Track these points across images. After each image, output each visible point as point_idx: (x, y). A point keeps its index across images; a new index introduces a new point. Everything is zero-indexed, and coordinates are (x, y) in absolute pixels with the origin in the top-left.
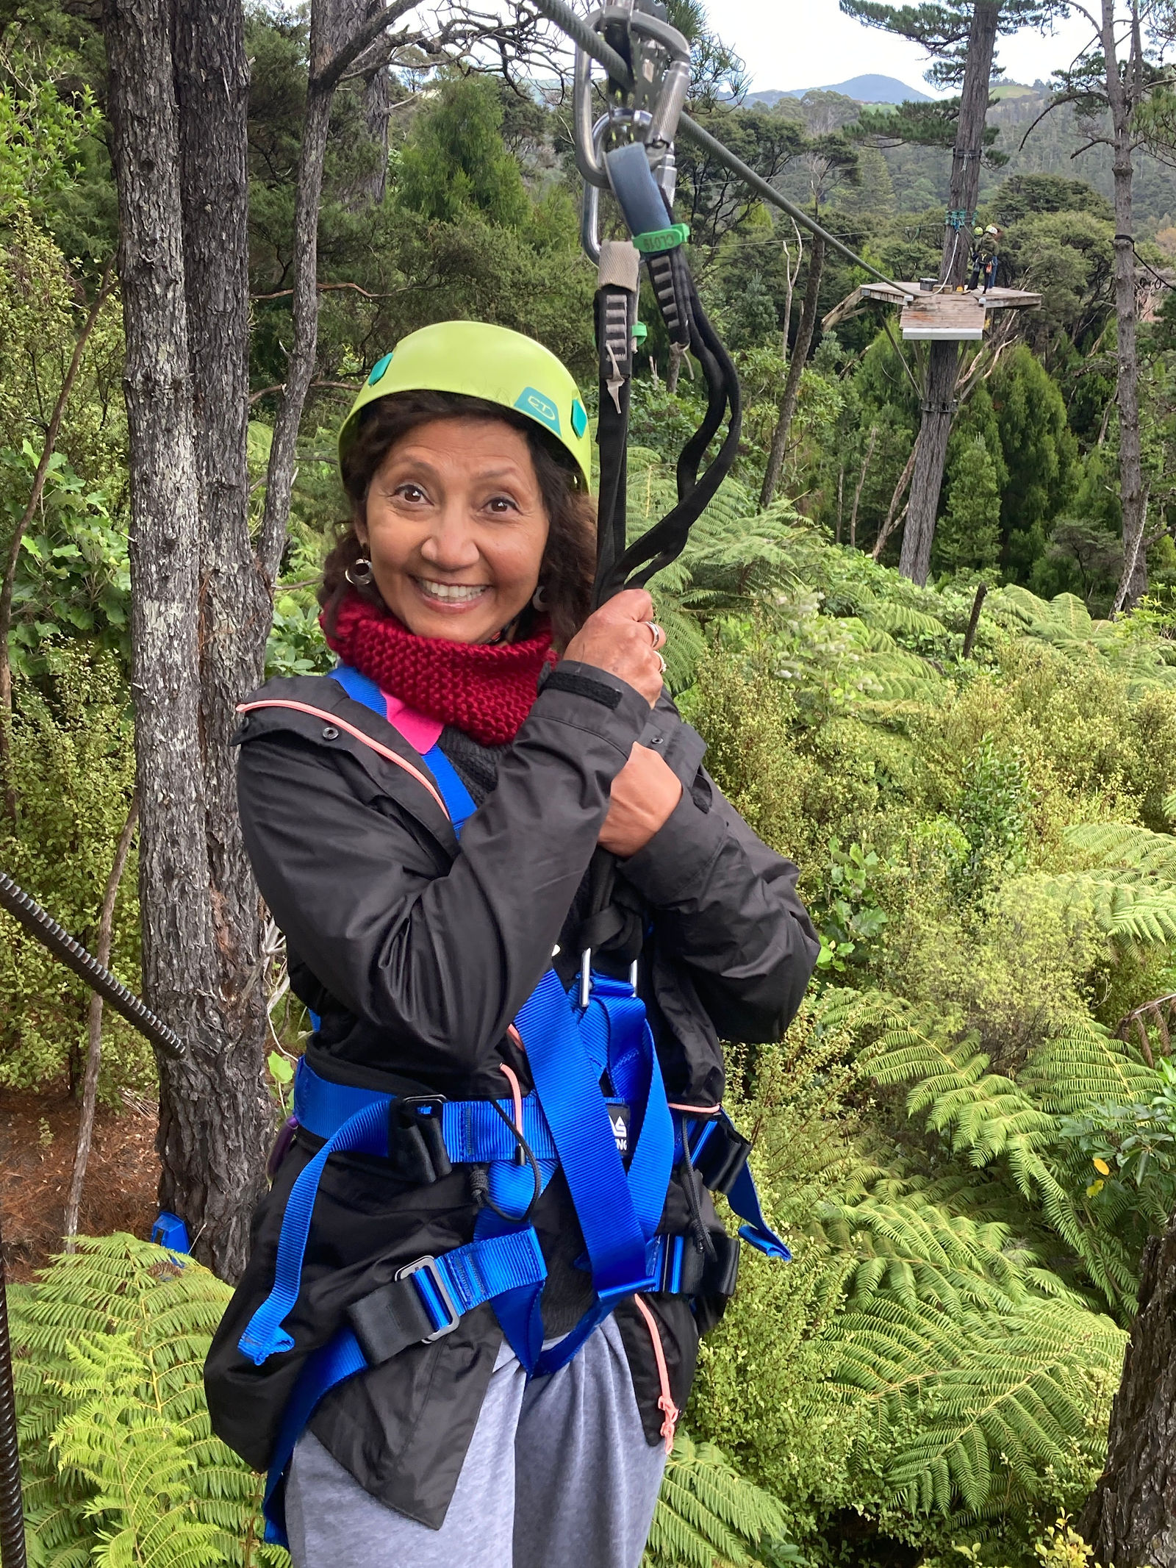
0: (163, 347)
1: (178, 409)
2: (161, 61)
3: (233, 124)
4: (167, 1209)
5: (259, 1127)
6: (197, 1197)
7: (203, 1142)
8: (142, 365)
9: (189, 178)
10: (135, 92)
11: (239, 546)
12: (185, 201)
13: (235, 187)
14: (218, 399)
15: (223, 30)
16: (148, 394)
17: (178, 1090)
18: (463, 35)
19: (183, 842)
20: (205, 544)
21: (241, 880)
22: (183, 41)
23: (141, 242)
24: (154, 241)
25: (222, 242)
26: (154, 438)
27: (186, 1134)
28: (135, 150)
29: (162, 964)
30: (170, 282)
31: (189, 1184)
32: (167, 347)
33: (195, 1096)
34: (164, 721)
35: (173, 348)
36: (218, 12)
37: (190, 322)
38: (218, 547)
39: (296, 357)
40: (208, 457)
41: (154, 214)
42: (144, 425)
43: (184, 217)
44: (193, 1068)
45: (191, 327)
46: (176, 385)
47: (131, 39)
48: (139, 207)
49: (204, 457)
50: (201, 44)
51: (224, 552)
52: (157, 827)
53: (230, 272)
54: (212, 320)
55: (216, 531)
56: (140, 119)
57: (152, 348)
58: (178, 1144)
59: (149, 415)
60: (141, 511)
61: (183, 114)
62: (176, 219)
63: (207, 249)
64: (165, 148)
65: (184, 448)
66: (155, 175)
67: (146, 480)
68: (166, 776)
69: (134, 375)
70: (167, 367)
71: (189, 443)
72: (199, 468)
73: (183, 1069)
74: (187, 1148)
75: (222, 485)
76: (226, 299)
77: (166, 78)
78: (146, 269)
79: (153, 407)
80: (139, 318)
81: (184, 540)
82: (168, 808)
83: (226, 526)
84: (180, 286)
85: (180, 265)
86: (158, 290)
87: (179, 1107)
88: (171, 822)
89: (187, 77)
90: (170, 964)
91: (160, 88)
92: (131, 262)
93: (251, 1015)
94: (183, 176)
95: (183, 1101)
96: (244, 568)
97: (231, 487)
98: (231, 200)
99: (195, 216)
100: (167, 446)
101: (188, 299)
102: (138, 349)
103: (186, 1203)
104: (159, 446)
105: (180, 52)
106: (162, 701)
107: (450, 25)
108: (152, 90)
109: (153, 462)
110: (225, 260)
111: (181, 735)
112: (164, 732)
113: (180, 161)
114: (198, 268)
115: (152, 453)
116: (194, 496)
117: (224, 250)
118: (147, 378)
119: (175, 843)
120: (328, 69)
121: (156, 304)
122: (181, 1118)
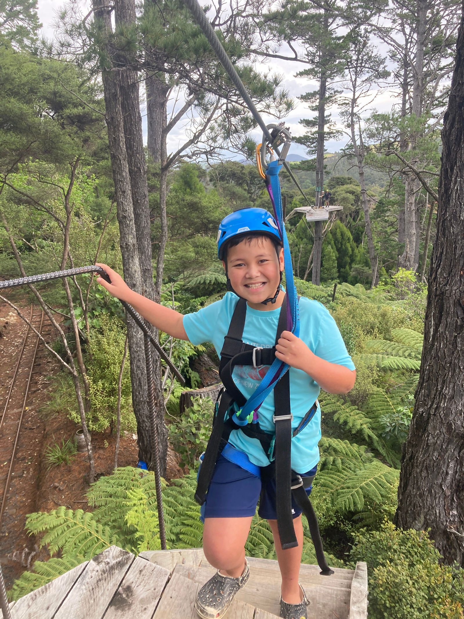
0: (130, 236)
1: (134, 252)
2: (126, 167)
3: (144, 180)
4: (141, 460)
5: (164, 436)
6: (149, 456)
7: (150, 441)
8: (125, 241)
9: (134, 194)
10: (120, 175)
11: (151, 284)
12: (133, 200)
13: (145, 195)
14: (144, 248)
15: (140, 158)
16: (127, 248)
17: (142, 427)
18: (197, 154)
19: (141, 360)
20: (143, 285)
21: (156, 370)
22: (130, 162)
23: (123, 211)
24: (126, 211)
25: (143, 209)
26: (129, 259)
27: (145, 439)
28: (120, 189)
29: (137, 394)
30: (130, 221)
31: (146, 452)
32: (131, 236)
33: (147, 429)
34: (135, 330)
35: (132, 237)
36: (139, 153)
37: (136, 230)
38: (146, 285)
39: (162, 236)
40: (142, 263)
41: (126, 204)
42: (126, 256)
43: (133, 204)
44: (146, 421)
45: (137, 231)
46: (134, 245)
47: (118, 162)
48: (122, 202)
49: (141, 263)
50: (135, 162)
51: (147, 286)
52: (135, 357)
53: (145, 216)
54: (141, 229)
55: (145, 281)
56: (121, 181)
57: (127, 236)
58: (143, 442)
59: (127, 253)
60: (127, 277)
61: (132, 179)
62: (131, 205)
63: (139, 211)
64: (128, 187)
65: (137, 261)
66: (126, 194)
67: (128, 270)
68: (137, 344)
69: (123, 244)
70: (131, 241)
71: (138, 259)
72: (140, 266)
73: (144, 421)
74: (146, 443)
75: (146, 269)
76: (145, 223)
77: (127, 170)
78: (125, 217)
79: (128, 251)
80: (123, 229)
81: (138, 284)
82: (137, 352)
83: (148, 279)
84: (133, 221)
85: (133, 216)
86: (128, 222)
87: (143, 432)
88: (138, 356)
89: (132, 170)
90: (139, 393)
91: (126, 173)
92: (121, 216)
93: (161, 406)
94: (132, 194)
95: (144, 430)
96: (153, 290)
97: (149, 270)
98: (144, 199)
99: (135, 203)
100: (132, 260)
101: (135, 224)
102: (124, 237)
103: (146, 458)
104: (130, 261)
105: (130, 163)
106: (134, 325)
107: (194, 152)
108: (124, 174)
109: (129, 265)
110: (144, 214)
111: (140, 333)
112: (135, 332)
113: (132, 190)
114: (137, 216)
115: (129, 262)
116: (140, 273)
117: (143, 211)
118: (126, 244)
119: (139, 361)
120: (166, 165)
121: (128, 226)
122: (144, 435)
